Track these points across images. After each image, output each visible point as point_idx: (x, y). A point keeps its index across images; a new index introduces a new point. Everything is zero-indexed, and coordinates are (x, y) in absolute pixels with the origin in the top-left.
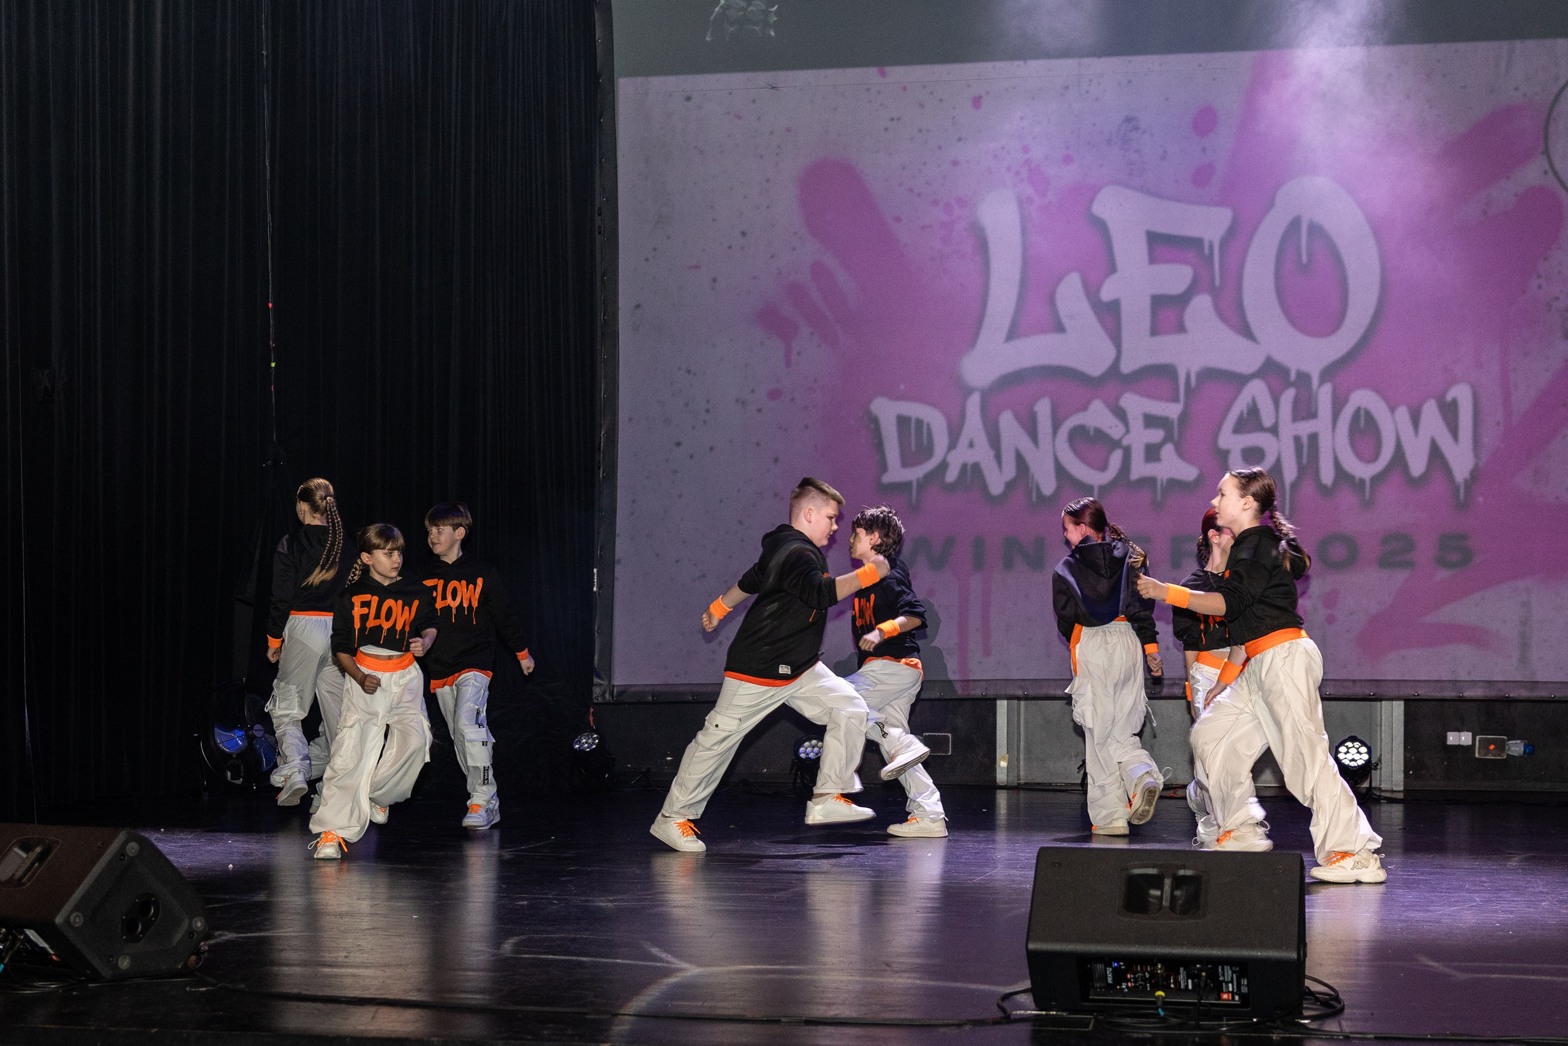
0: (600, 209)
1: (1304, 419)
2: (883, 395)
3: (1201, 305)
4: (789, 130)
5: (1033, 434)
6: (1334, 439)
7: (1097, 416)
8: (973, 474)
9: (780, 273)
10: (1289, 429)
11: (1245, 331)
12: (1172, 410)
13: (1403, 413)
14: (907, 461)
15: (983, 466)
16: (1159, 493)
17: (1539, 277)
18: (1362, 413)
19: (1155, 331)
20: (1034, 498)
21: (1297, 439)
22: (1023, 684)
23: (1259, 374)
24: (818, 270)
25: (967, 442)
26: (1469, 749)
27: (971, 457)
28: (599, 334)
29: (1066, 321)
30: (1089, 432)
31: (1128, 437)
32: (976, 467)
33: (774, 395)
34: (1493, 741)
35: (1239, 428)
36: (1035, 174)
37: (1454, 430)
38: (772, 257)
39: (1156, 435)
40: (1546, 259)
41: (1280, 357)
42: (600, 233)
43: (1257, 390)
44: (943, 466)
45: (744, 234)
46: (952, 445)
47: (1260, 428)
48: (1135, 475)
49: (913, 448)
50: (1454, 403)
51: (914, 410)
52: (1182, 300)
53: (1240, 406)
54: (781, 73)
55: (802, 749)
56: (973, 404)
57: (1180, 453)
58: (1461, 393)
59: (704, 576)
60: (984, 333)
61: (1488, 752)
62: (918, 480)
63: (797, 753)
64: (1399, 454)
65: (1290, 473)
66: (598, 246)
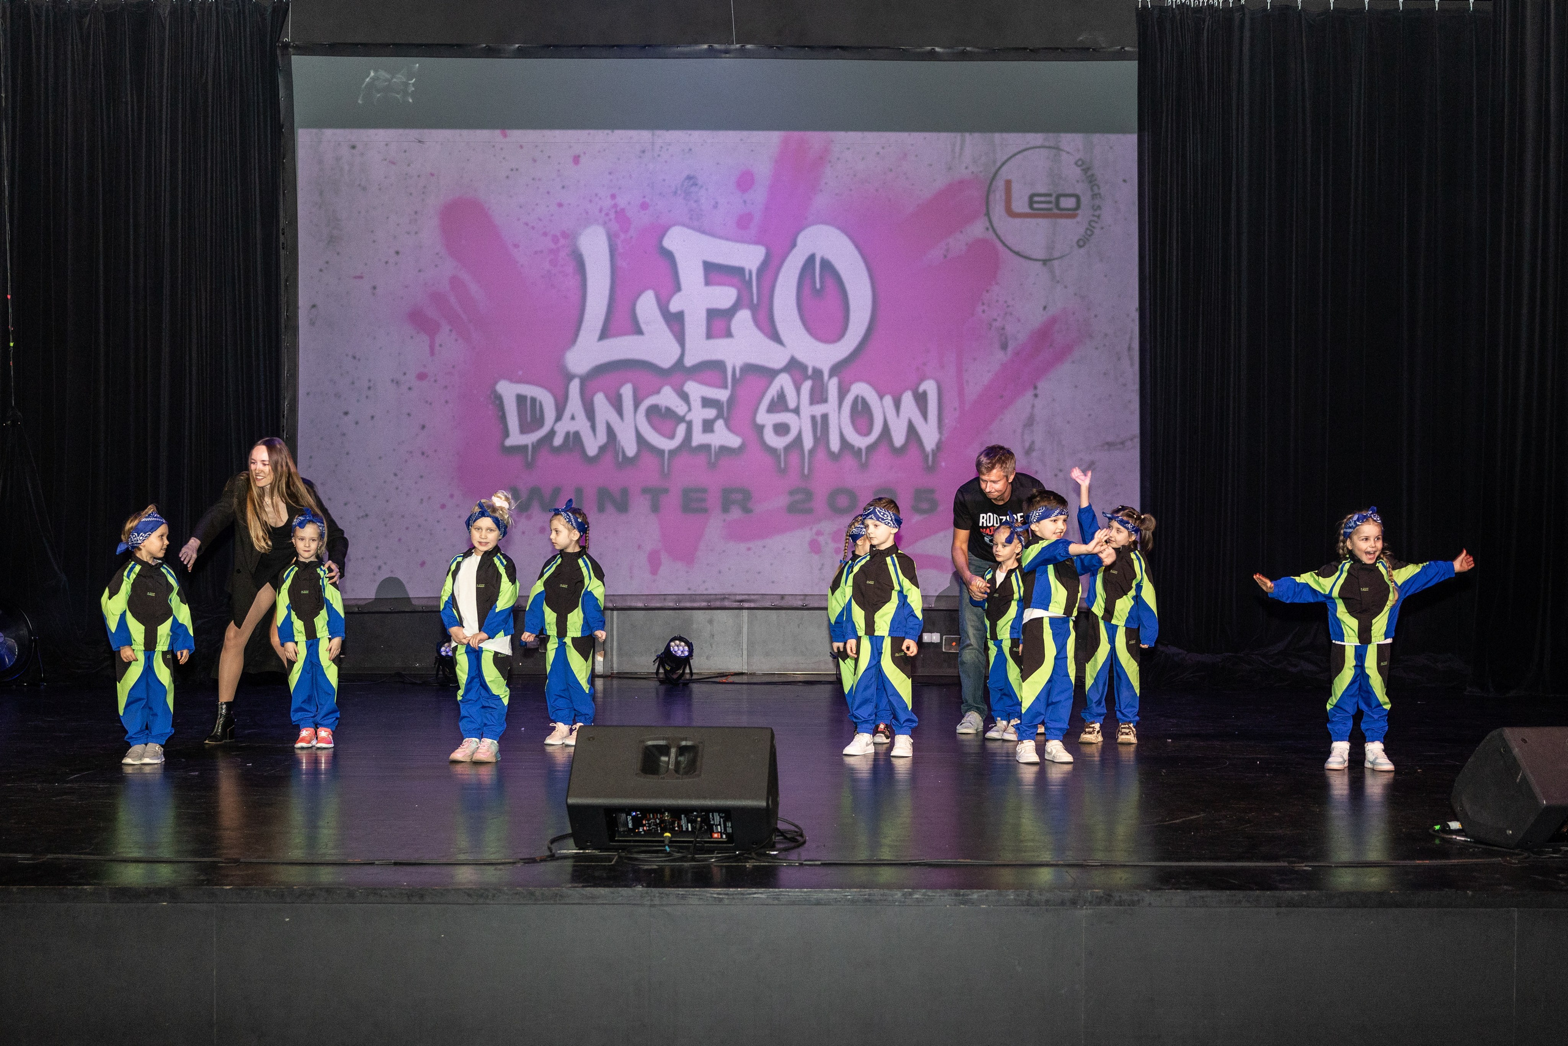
0: (283, 229)
1: (818, 403)
2: (505, 378)
3: (744, 316)
4: (432, 175)
5: (620, 412)
6: (839, 418)
7: (667, 398)
8: (574, 440)
9: (426, 284)
10: (807, 410)
11: (776, 337)
12: (723, 395)
13: (888, 400)
14: (524, 429)
15: (582, 434)
16: (713, 456)
17: (983, 304)
18: (860, 400)
19: (709, 336)
20: (620, 460)
21: (813, 418)
22: (612, 598)
23: (787, 369)
24: (455, 282)
25: (570, 416)
26: (937, 646)
27: (572, 427)
28: (283, 326)
29: (643, 327)
30: (661, 410)
31: (690, 413)
32: (577, 435)
33: (422, 377)
34: (953, 640)
35: (771, 409)
36: (621, 215)
37: (925, 415)
38: (420, 271)
39: (711, 413)
40: (987, 291)
41: (801, 357)
42: (283, 248)
43: (784, 381)
44: (552, 433)
45: (397, 253)
46: (559, 418)
47: (787, 409)
48: (695, 442)
49: (529, 419)
50: (925, 393)
51: (530, 391)
52: (730, 313)
53: (772, 392)
54: (426, 131)
55: (443, 649)
56: (575, 387)
57: (729, 427)
58: (929, 387)
59: (367, 515)
60: (582, 333)
61: (951, 647)
62: (533, 444)
63: (439, 652)
64: (886, 430)
65: (808, 442)
66: (282, 260)
